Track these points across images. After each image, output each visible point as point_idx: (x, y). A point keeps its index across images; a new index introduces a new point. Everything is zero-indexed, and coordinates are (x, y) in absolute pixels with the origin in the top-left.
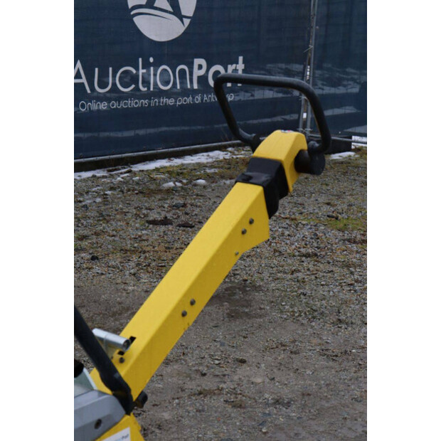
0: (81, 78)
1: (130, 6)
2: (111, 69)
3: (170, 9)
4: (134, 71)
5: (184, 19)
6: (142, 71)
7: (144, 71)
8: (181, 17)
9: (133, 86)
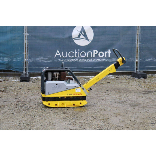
0: (59, 54)
1: (73, 38)
2: (67, 52)
3: (85, 38)
4: (73, 53)
5: (89, 41)
6: (75, 53)
7: (77, 53)
8: (88, 40)
9: (73, 56)
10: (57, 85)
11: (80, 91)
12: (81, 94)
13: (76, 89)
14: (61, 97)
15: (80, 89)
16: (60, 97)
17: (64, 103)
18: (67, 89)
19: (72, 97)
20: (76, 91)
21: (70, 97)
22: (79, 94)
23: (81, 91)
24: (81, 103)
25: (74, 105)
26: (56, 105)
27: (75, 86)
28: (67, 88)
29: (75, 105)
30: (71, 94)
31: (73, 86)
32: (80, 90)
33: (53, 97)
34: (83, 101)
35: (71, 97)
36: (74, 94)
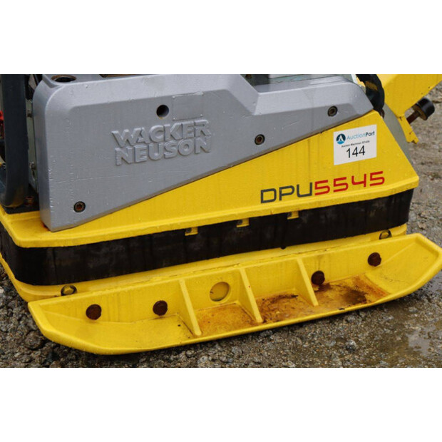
10: (162, 110)
11: (371, 152)
12: (377, 178)
13: (336, 133)
14: (199, 228)
15: (372, 128)
16: (194, 232)
17: (237, 275)
18: (262, 147)
19: (301, 213)
20: (340, 156)
21: (284, 216)
22: (359, 178)
23: (380, 149)
24: (374, 260)
25: (318, 279)
26: (160, 309)
27: (333, 111)
28: (260, 139)
29: (328, 278)
30: (295, 190)
31: (313, 111)
32: (373, 139)
33: (127, 242)
34: (394, 231)
35: (294, 216)
36: (319, 187)
